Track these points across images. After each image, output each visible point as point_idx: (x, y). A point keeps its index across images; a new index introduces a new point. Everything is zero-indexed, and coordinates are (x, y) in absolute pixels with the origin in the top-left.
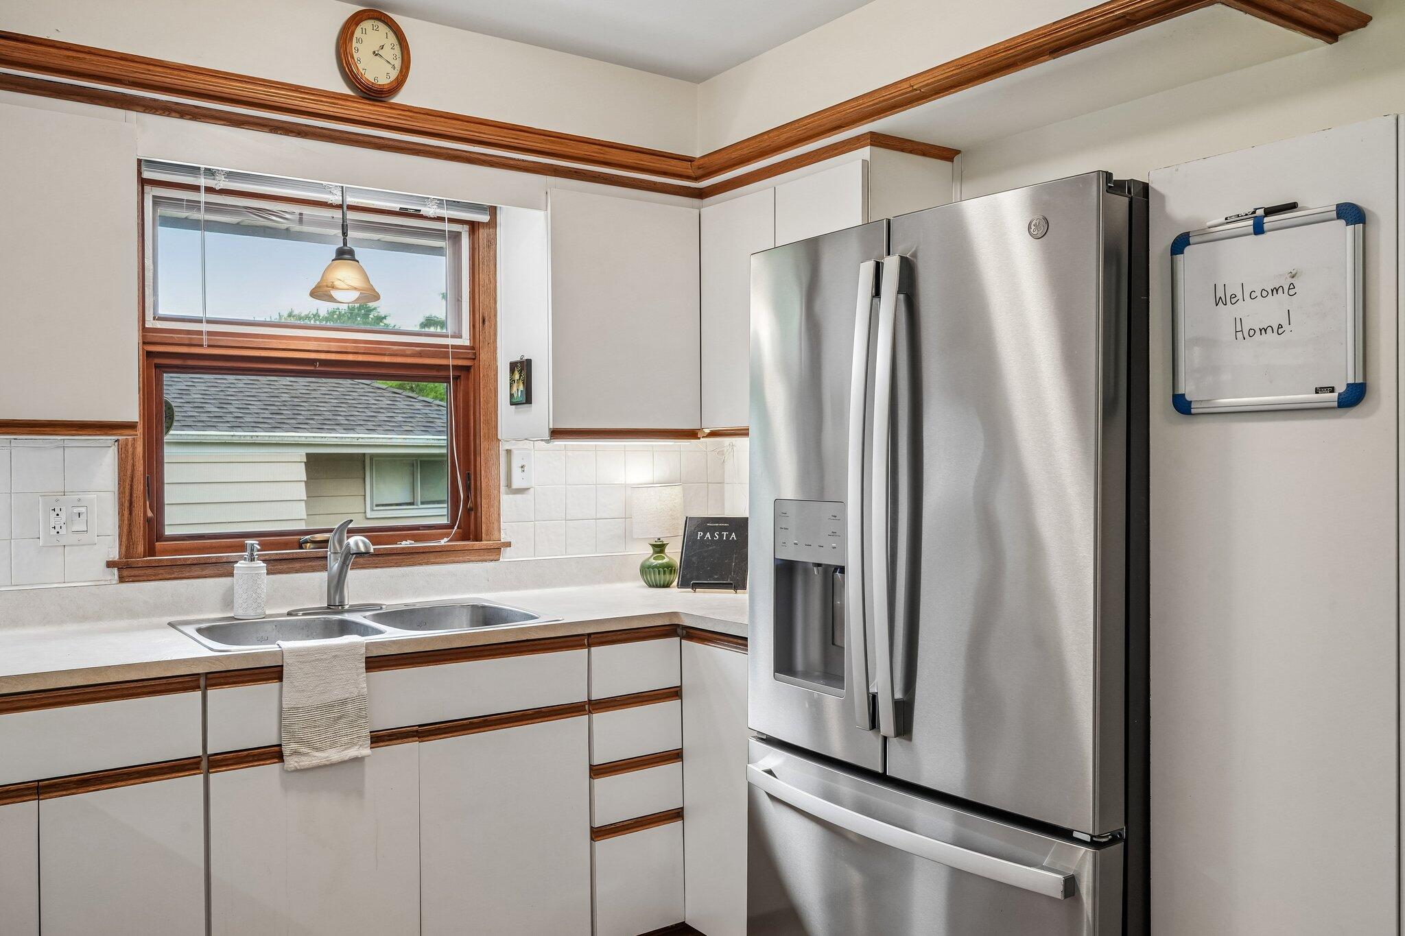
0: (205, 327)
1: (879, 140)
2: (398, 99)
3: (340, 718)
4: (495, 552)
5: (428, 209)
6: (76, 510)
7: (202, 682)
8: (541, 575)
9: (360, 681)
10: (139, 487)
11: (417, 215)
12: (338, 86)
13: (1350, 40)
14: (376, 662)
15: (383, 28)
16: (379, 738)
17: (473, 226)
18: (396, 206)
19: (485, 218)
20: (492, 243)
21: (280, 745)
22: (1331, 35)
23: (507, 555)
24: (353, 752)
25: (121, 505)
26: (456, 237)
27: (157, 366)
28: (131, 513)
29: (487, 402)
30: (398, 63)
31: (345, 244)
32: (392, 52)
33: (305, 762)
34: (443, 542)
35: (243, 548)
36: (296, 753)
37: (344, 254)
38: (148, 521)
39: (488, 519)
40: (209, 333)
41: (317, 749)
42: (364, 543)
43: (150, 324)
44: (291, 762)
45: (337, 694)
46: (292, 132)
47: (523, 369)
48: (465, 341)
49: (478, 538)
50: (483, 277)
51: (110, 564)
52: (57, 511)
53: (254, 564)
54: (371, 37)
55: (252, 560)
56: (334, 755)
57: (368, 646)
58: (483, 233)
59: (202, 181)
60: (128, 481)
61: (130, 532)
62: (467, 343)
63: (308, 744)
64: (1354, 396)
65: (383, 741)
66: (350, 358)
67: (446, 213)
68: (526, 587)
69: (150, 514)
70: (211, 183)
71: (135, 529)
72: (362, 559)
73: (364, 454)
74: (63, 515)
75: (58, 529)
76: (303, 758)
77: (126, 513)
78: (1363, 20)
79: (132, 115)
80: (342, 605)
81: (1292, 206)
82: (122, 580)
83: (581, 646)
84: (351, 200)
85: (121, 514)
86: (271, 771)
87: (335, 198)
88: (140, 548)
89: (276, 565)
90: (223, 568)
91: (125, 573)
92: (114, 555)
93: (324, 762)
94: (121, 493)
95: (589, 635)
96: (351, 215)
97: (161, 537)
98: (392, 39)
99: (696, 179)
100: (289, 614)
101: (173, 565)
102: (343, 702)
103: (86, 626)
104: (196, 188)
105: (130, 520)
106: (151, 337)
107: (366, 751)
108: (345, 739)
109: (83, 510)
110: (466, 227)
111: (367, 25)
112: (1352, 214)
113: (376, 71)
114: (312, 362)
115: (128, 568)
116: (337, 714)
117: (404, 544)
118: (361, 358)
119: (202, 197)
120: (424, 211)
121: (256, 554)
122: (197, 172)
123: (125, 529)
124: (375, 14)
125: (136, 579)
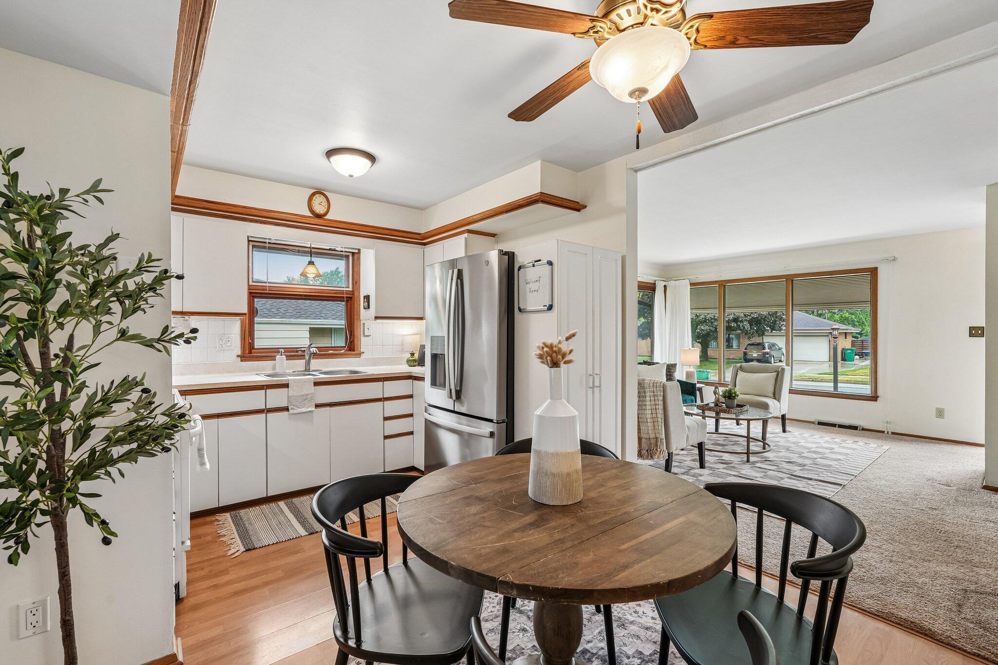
0: (267, 285)
1: (469, 231)
2: (327, 217)
4: (359, 355)
6: (228, 339)
7: (265, 387)
8: (375, 362)
9: (312, 389)
10: (247, 333)
11: (335, 250)
12: (308, 214)
13: (583, 211)
14: (316, 384)
15: (322, 196)
16: (317, 406)
17: (353, 254)
18: (328, 248)
19: (357, 251)
20: (359, 259)
21: (288, 406)
22: (578, 210)
23: (363, 356)
24: (310, 409)
25: (241, 338)
26: (347, 257)
27: (253, 296)
29: (357, 308)
30: (327, 207)
31: (311, 260)
32: (325, 203)
33: (295, 412)
34: (342, 352)
35: (279, 352)
36: (292, 409)
37: (311, 263)
38: (250, 343)
39: (357, 345)
40: (269, 286)
41: (299, 408)
42: (316, 350)
43: (251, 283)
44: (291, 411)
45: (305, 392)
46: (294, 227)
47: (367, 298)
48: (350, 289)
49: (354, 351)
50: (356, 269)
51: (238, 356)
52: (222, 340)
53: (282, 356)
54: (318, 200)
56: (304, 410)
58: (356, 256)
59: (267, 241)
60: (244, 331)
62: (351, 290)
63: (296, 406)
64: (550, 308)
65: (320, 407)
66: (313, 294)
67: (343, 250)
68: (369, 366)
69: (250, 341)
70: (270, 241)
71: (246, 346)
72: (315, 356)
74: (224, 341)
75: (222, 345)
76: (295, 410)
77: (243, 341)
78: (585, 207)
79: (246, 223)
80: (309, 369)
81: (540, 260)
82: (241, 361)
83: (381, 381)
85: (241, 341)
86: (285, 413)
87: (310, 246)
88: (247, 352)
89: (289, 358)
90: (273, 358)
91: (243, 359)
92: (239, 353)
93: (301, 411)
94: (241, 335)
95: (383, 378)
96: (313, 250)
97: (253, 348)
98: (325, 199)
99: (422, 240)
100: (293, 372)
101: (257, 357)
102: (307, 395)
103: (230, 374)
104: (266, 243)
105: (244, 343)
106: (251, 287)
107: (313, 409)
108: (307, 406)
109: (230, 339)
110: (351, 254)
111: (317, 195)
112: (550, 263)
113: (320, 209)
114: (301, 295)
115: (243, 357)
116: (305, 398)
117: (330, 352)
118: (317, 294)
119: (267, 245)
120: (337, 249)
121: (283, 354)
122: (265, 239)
123: (243, 345)
124: (319, 192)
125: (246, 361)
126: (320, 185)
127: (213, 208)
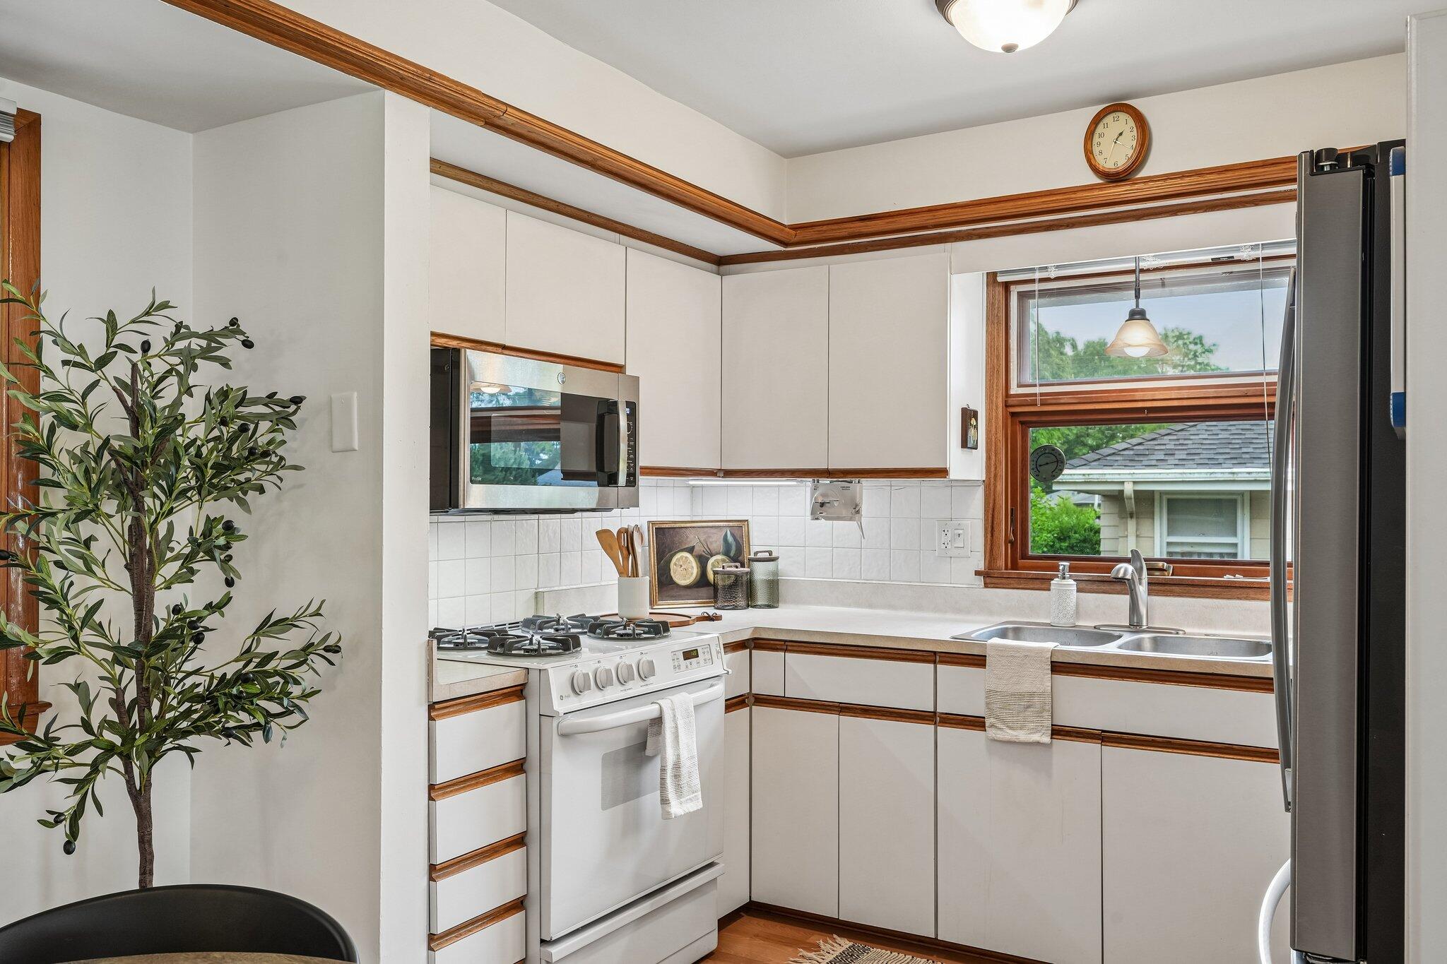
0: (1037, 390)
2: (1145, 173)
3: (1029, 707)
5: (1240, 254)
6: (958, 532)
7: (937, 659)
9: (1043, 680)
10: (999, 517)
12: (1095, 180)
14: (1058, 667)
15: (1123, 117)
16: (1058, 732)
18: (1208, 258)
21: (984, 718)
24: (1035, 737)
25: (986, 529)
27: (1022, 423)
28: (992, 536)
30: (1136, 143)
31: (1137, 305)
32: (1131, 135)
33: (1000, 735)
36: (992, 726)
37: (1137, 315)
38: (1011, 543)
40: (1042, 394)
41: (1011, 728)
43: (1014, 390)
44: (991, 733)
45: (1026, 687)
46: (1061, 226)
51: (977, 573)
52: (946, 532)
53: (1065, 582)
54: (1121, 124)
55: (1064, 578)
56: (1022, 736)
57: (1053, 652)
59: (1037, 275)
60: (991, 512)
61: (991, 550)
63: (1003, 722)
65: (1071, 736)
69: (1011, 537)
70: (1044, 275)
71: (996, 548)
73: (1153, 491)
74: (949, 534)
75: (946, 545)
76: (999, 732)
77: (989, 535)
80: (1140, 625)
82: (986, 586)
84: (1143, 265)
85: (986, 537)
86: (975, 735)
87: (1131, 266)
88: (1000, 563)
89: (1082, 585)
90: (1044, 584)
91: (988, 580)
92: (981, 567)
93: (1014, 739)
94: (986, 520)
97: (1025, 556)
98: (1131, 121)
100: (1095, 627)
102: (1032, 695)
103: (958, 617)
104: (1032, 281)
105: (992, 545)
106: (1011, 401)
107: (1046, 739)
108: (1032, 725)
109: (961, 532)
111: (1108, 119)
113: (1115, 154)
114: (1141, 410)
115: (990, 577)
116: (1026, 701)
117: (1228, 577)
118: (1185, 403)
119: (1036, 287)
120: (1237, 256)
121: (1067, 575)
122: (1032, 270)
123: (989, 547)
124: (1117, 106)
125: (996, 586)
126: (1113, 85)
127: (864, 230)
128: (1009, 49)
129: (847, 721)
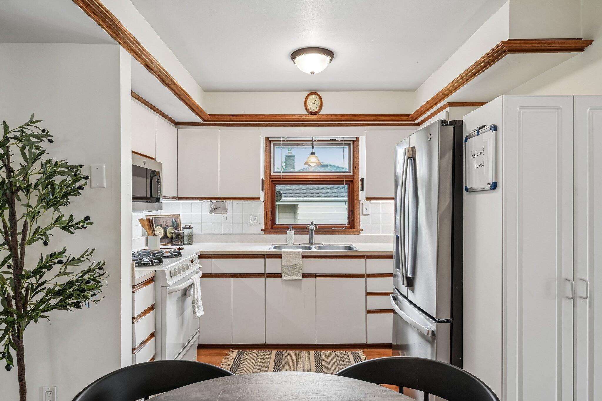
0: (282, 174)
1: (451, 104)
2: (320, 113)
3: (295, 269)
4: (358, 232)
5: (338, 139)
6: (255, 217)
7: (265, 257)
8: (372, 239)
9: (300, 261)
10: (269, 212)
11: (335, 140)
12: (306, 113)
14: (304, 256)
15: (316, 96)
16: (304, 275)
17: (353, 141)
18: (329, 139)
19: (355, 139)
20: (358, 146)
21: (281, 274)
22: (581, 50)
23: (362, 233)
24: (298, 278)
25: (264, 216)
26: (349, 145)
27: (274, 184)
28: (266, 218)
29: (356, 190)
30: (319, 104)
31: (313, 151)
33: (287, 278)
34: (344, 229)
35: (288, 228)
36: (284, 276)
37: (313, 154)
38: (271, 221)
39: (356, 223)
40: (283, 175)
41: (290, 276)
43: (272, 174)
44: (284, 278)
45: (294, 263)
46: (295, 126)
47: (362, 180)
48: (351, 173)
49: (354, 228)
50: (355, 155)
51: (262, 230)
52: (251, 217)
53: (291, 232)
54: (313, 99)
55: (291, 230)
56: (293, 278)
57: (302, 252)
58: (355, 143)
59: (281, 139)
60: (266, 210)
61: (266, 223)
62: (352, 174)
63: (287, 274)
64: (495, 186)
65: (307, 276)
66: (319, 180)
67: (343, 139)
68: (367, 242)
69: (271, 219)
70: (283, 139)
71: (267, 222)
72: (317, 232)
74: (252, 218)
75: (251, 221)
76: (286, 277)
77: (265, 218)
78: (589, 43)
79: (260, 127)
80: (313, 243)
81: (485, 126)
82: (264, 234)
83: (364, 258)
84: (314, 139)
86: (278, 279)
87: (311, 139)
88: (269, 227)
89: (297, 232)
90: (284, 232)
91: (265, 232)
92: (263, 228)
93: (291, 279)
94: (264, 213)
95: (366, 255)
96: (314, 143)
97: (275, 224)
98: (318, 98)
99: (413, 121)
100: (300, 244)
101: (275, 231)
102: (296, 265)
103: (256, 244)
104: (280, 141)
105: (266, 220)
106: (272, 177)
107: (301, 278)
108: (296, 274)
109: (256, 217)
110: (352, 142)
111: (311, 96)
112: (495, 128)
113: (313, 107)
114: (310, 181)
115: (266, 231)
116: (294, 268)
117: (333, 229)
118: (322, 180)
119: (281, 143)
120: (337, 139)
121: (292, 229)
122: (280, 138)
123: (265, 222)
124: (314, 93)
125: (267, 234)
126: (313, 87)
127: (235, 119)
128: (312, 73)
129: (235, 279)
